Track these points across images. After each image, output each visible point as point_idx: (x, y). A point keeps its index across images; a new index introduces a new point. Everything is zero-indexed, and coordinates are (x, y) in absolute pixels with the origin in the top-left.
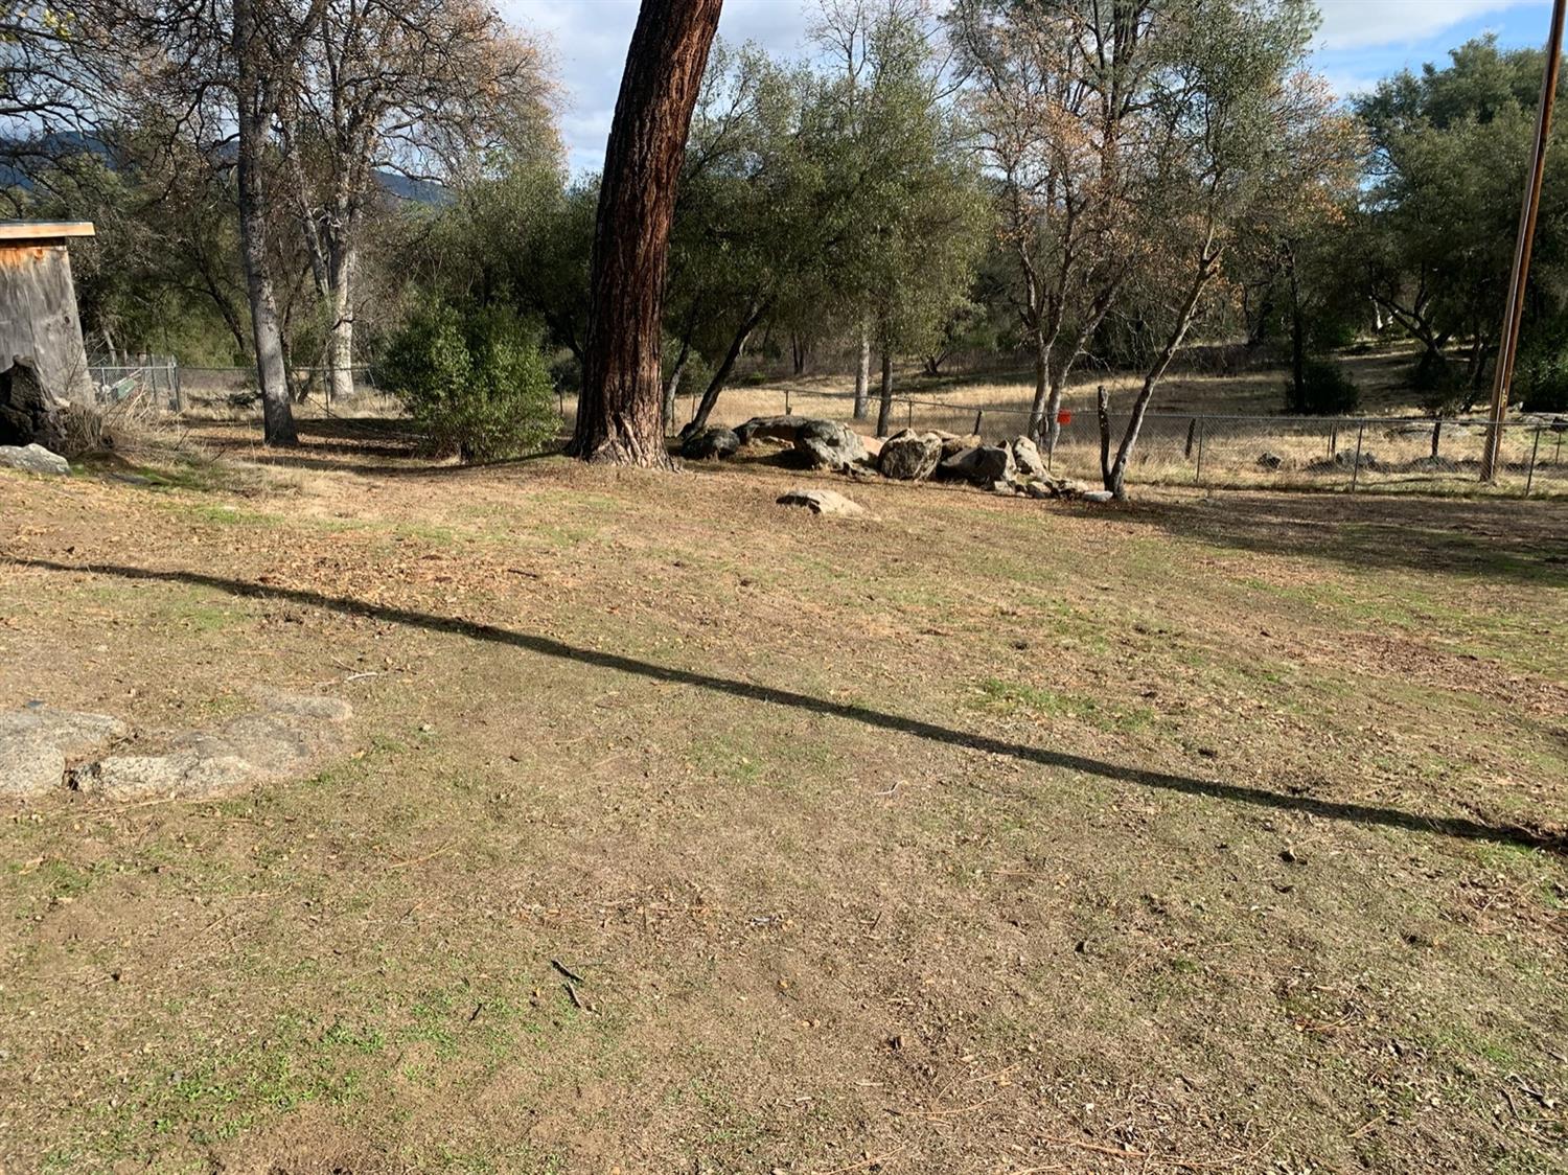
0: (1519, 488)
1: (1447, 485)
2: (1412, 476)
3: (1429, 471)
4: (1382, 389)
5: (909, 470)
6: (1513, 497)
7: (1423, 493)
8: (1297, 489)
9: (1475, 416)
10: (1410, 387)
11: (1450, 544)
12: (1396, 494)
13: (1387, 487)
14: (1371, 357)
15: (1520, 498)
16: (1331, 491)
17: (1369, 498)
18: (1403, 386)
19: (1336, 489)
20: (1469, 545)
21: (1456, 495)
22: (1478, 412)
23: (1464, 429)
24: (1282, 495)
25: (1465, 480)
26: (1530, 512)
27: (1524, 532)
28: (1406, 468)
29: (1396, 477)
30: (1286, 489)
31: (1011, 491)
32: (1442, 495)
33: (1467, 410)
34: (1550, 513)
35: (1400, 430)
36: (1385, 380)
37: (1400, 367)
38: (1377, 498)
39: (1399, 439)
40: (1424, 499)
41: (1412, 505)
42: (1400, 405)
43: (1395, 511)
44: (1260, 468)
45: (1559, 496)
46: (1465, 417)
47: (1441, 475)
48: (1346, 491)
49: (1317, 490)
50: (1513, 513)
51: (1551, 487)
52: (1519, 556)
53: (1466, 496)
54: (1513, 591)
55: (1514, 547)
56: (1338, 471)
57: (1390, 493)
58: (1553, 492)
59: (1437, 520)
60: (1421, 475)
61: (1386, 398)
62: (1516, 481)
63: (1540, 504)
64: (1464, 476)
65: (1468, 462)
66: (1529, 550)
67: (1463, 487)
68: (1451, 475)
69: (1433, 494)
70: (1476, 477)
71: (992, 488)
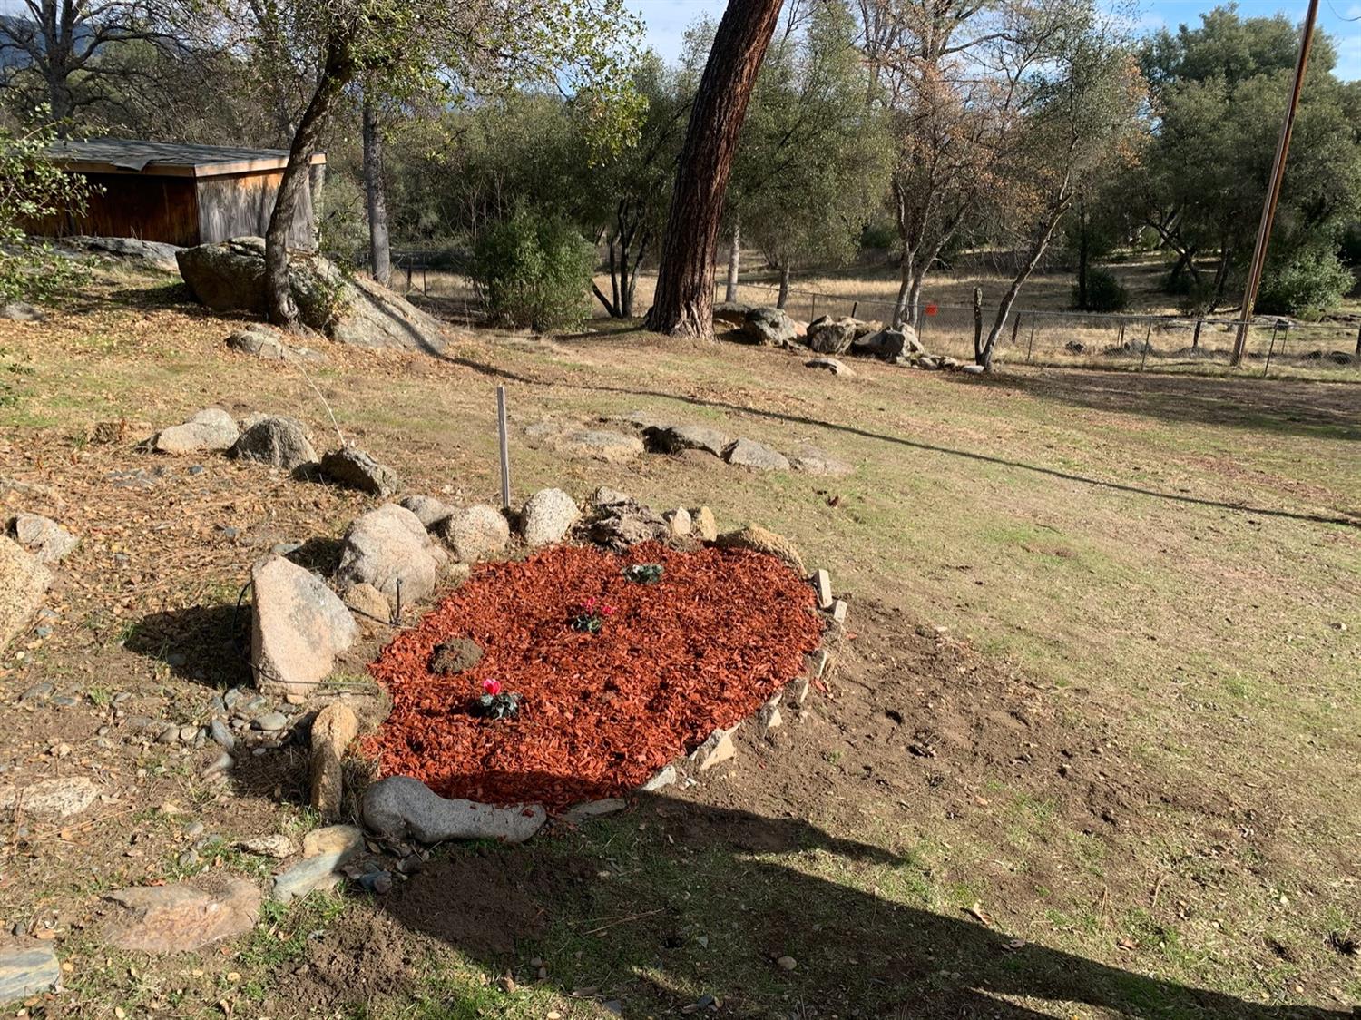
0: (1258, 371)
1: (1208, 369)
2: (1181, 360)
3: (1194, 358)
4: (1142, 293)
5: (832, 347)
6: (1254, 377)
7: (1191, 373)
8: (1101, 368)
9: (1218, 316)
10: (1163, 291)
11: (1222, 408)
12: (1172, 373)
13: (1165, 368)
14: (1128, 265)
15: (1260, 378)
16: (1126, 370)
17: (1153, 376)
18: (1158, 291)
19: (1130, 368)
20: (1235, 408)
21: (1215, 375)
22: (1220, 314)
23: (1212, 326)
24: (1091, 373)
25: (1219, 364)
26: (1268, 388)
27: (1268, 401)
28: (1173, 355)
29: (1170, 361)
30: (1093, 368)
31: (908, 364)
32: (1205, 375)
33: (1211, 311)
34: (1282, 389)
35: (1164, 325)
36: (1142, 285)
37: (1153, 275)
38: (1159, 376)
39: (1164, 332)
40: (1193, 377)
41: (1185, 381)
42: (1157, 306)
43: (1176, 386)
44: (1068, 352)
45: (1287, 377)
46: (1210, 317)
47: (1201, 360)
48: (1137, 371)
49: (1116, 370)
50: (1257, 388)
51: (1281, 371)
52: (1269, 417)
53: (1222, 376)
54: (1270, 438)
55: (1265, 411)
56: (1126, 356)
57: (1168, 373)
58: (1283, 375)
59: (1208, 392)
60: (1188, 360)
61: (1146, 300)
62: (1255, 366)
63: (1275, 382)
64: (1218, 362)
65: (1219, 351)
66: (1276, 413)
67: (1219, 370)
68: (1210, 361)
69: (1199, 374)
70: (1228, 362)
71: (894, 362)
